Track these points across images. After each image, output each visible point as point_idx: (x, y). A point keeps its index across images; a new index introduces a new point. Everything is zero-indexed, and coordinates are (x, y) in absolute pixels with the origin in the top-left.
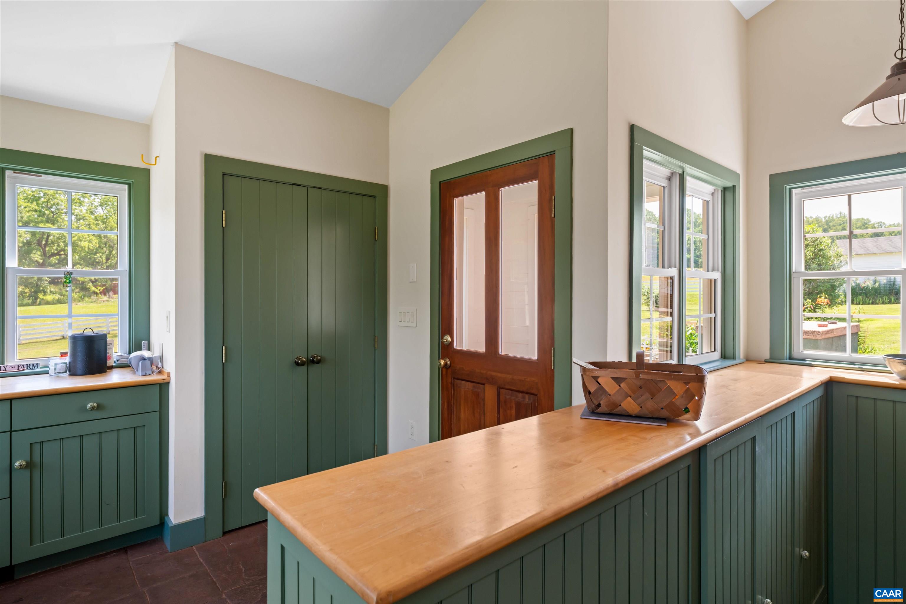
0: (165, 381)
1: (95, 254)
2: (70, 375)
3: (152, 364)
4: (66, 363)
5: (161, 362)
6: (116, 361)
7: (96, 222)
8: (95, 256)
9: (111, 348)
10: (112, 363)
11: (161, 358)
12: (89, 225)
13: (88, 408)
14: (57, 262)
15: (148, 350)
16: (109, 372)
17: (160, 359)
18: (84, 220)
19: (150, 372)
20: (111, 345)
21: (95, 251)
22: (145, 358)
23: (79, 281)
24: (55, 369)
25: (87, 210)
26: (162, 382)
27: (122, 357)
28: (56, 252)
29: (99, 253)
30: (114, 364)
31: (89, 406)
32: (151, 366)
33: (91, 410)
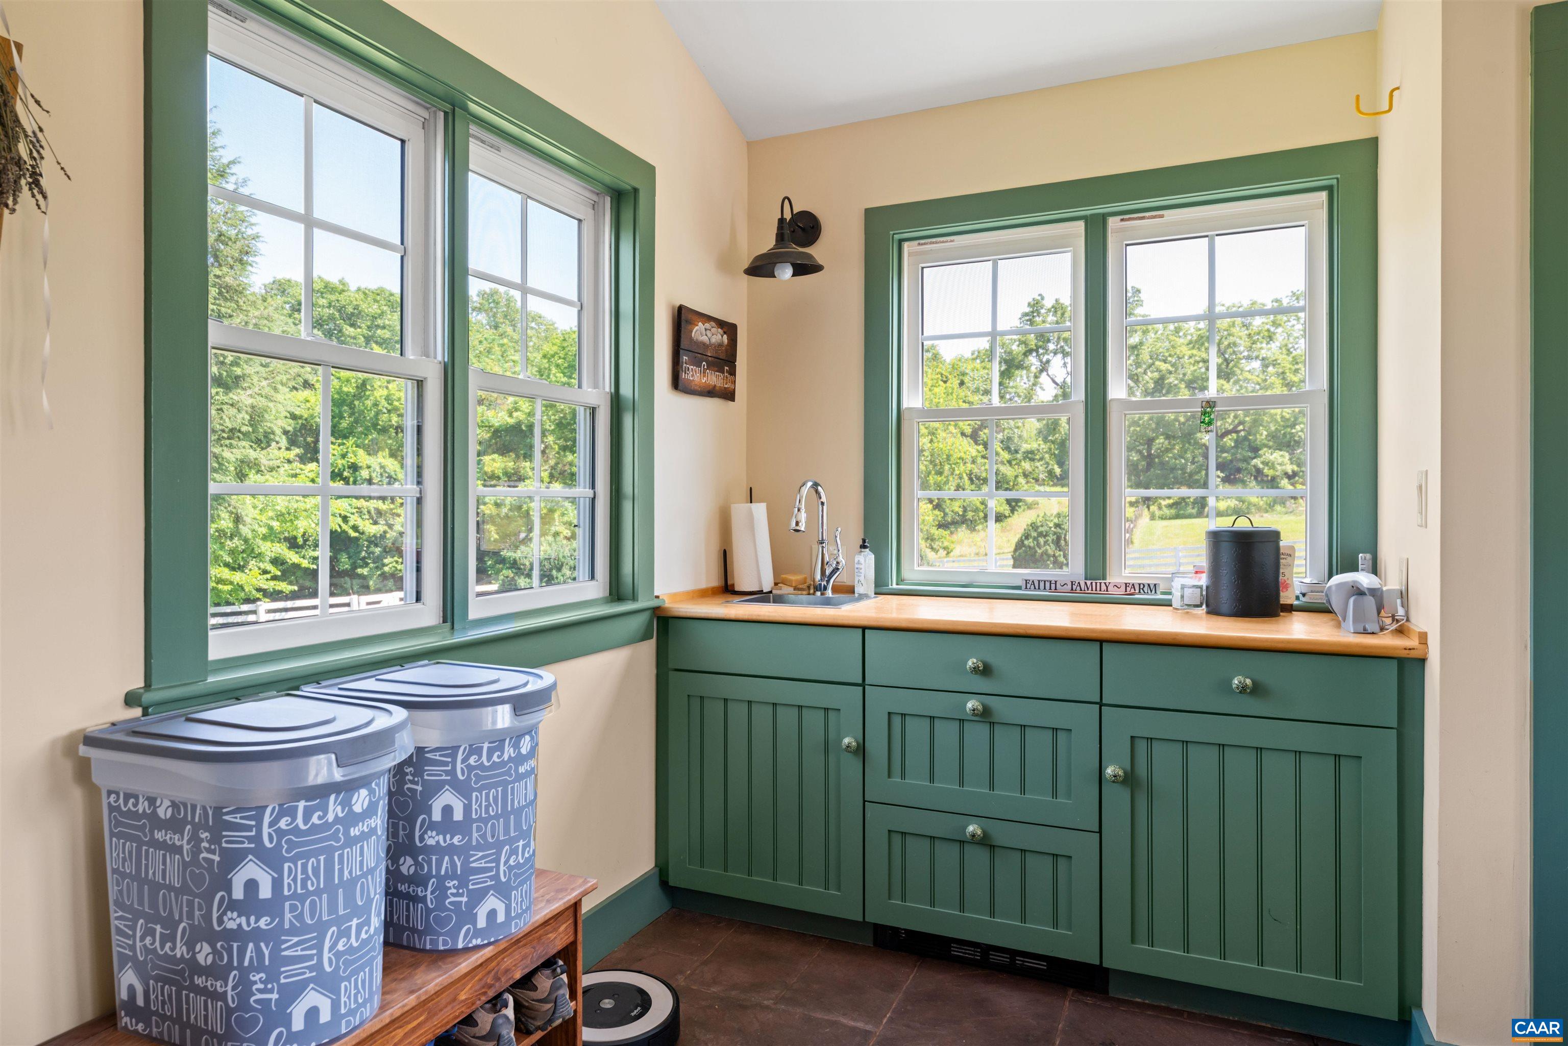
0: (1413, 654)
1: (1293, 426)
2: (1208, 613)
3: (1379, 609)
4: (1201, 587)
5: (1403, 606)
6: (1301, 596)
7: (1293, 368)
8: (1294, 431)
9: (1290, 566)
10: (1290, 598)
11: (1404, 595)
12: (1283, 373)
13: (1234, 686)
14: (1233, 445)
15: (1373, 573)
16: (1284, 616)
17: (1402, 597)
18: (1274, 365)
19: (1376, 628)
20: (1289, 558)
21: (1292, 420)
22: (1362, 589)
23: (1267, 476)
24: (1182, 597)
25: (1281, 348)
26: (1404, 654)
27: (1315, 587)
28: (1231, 427)
29: (1300, 424)
30: (1296, 603)
31: (1236, 682)
32: (1379, 613)
33: (1241, 692)
